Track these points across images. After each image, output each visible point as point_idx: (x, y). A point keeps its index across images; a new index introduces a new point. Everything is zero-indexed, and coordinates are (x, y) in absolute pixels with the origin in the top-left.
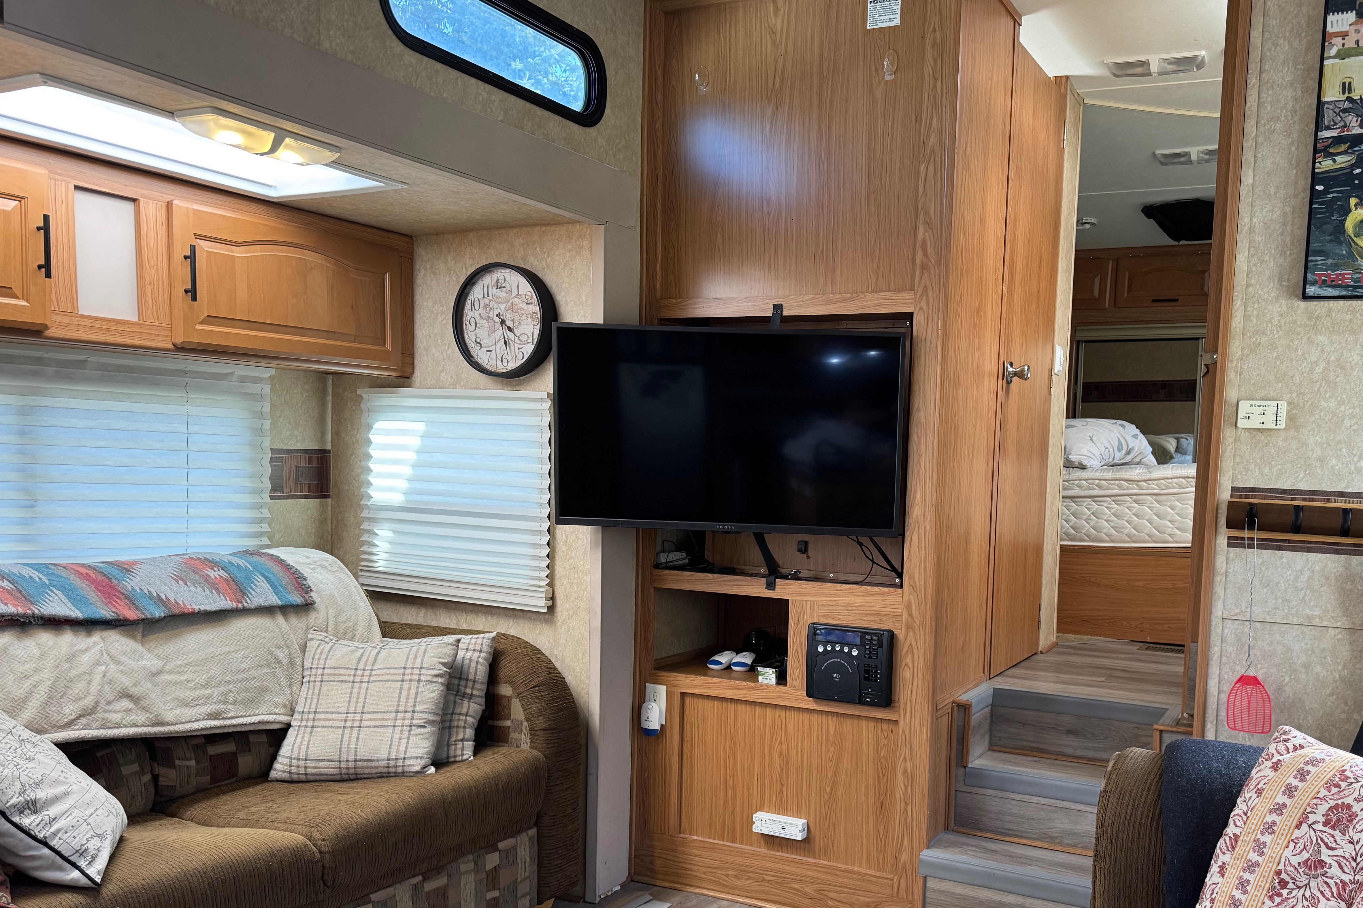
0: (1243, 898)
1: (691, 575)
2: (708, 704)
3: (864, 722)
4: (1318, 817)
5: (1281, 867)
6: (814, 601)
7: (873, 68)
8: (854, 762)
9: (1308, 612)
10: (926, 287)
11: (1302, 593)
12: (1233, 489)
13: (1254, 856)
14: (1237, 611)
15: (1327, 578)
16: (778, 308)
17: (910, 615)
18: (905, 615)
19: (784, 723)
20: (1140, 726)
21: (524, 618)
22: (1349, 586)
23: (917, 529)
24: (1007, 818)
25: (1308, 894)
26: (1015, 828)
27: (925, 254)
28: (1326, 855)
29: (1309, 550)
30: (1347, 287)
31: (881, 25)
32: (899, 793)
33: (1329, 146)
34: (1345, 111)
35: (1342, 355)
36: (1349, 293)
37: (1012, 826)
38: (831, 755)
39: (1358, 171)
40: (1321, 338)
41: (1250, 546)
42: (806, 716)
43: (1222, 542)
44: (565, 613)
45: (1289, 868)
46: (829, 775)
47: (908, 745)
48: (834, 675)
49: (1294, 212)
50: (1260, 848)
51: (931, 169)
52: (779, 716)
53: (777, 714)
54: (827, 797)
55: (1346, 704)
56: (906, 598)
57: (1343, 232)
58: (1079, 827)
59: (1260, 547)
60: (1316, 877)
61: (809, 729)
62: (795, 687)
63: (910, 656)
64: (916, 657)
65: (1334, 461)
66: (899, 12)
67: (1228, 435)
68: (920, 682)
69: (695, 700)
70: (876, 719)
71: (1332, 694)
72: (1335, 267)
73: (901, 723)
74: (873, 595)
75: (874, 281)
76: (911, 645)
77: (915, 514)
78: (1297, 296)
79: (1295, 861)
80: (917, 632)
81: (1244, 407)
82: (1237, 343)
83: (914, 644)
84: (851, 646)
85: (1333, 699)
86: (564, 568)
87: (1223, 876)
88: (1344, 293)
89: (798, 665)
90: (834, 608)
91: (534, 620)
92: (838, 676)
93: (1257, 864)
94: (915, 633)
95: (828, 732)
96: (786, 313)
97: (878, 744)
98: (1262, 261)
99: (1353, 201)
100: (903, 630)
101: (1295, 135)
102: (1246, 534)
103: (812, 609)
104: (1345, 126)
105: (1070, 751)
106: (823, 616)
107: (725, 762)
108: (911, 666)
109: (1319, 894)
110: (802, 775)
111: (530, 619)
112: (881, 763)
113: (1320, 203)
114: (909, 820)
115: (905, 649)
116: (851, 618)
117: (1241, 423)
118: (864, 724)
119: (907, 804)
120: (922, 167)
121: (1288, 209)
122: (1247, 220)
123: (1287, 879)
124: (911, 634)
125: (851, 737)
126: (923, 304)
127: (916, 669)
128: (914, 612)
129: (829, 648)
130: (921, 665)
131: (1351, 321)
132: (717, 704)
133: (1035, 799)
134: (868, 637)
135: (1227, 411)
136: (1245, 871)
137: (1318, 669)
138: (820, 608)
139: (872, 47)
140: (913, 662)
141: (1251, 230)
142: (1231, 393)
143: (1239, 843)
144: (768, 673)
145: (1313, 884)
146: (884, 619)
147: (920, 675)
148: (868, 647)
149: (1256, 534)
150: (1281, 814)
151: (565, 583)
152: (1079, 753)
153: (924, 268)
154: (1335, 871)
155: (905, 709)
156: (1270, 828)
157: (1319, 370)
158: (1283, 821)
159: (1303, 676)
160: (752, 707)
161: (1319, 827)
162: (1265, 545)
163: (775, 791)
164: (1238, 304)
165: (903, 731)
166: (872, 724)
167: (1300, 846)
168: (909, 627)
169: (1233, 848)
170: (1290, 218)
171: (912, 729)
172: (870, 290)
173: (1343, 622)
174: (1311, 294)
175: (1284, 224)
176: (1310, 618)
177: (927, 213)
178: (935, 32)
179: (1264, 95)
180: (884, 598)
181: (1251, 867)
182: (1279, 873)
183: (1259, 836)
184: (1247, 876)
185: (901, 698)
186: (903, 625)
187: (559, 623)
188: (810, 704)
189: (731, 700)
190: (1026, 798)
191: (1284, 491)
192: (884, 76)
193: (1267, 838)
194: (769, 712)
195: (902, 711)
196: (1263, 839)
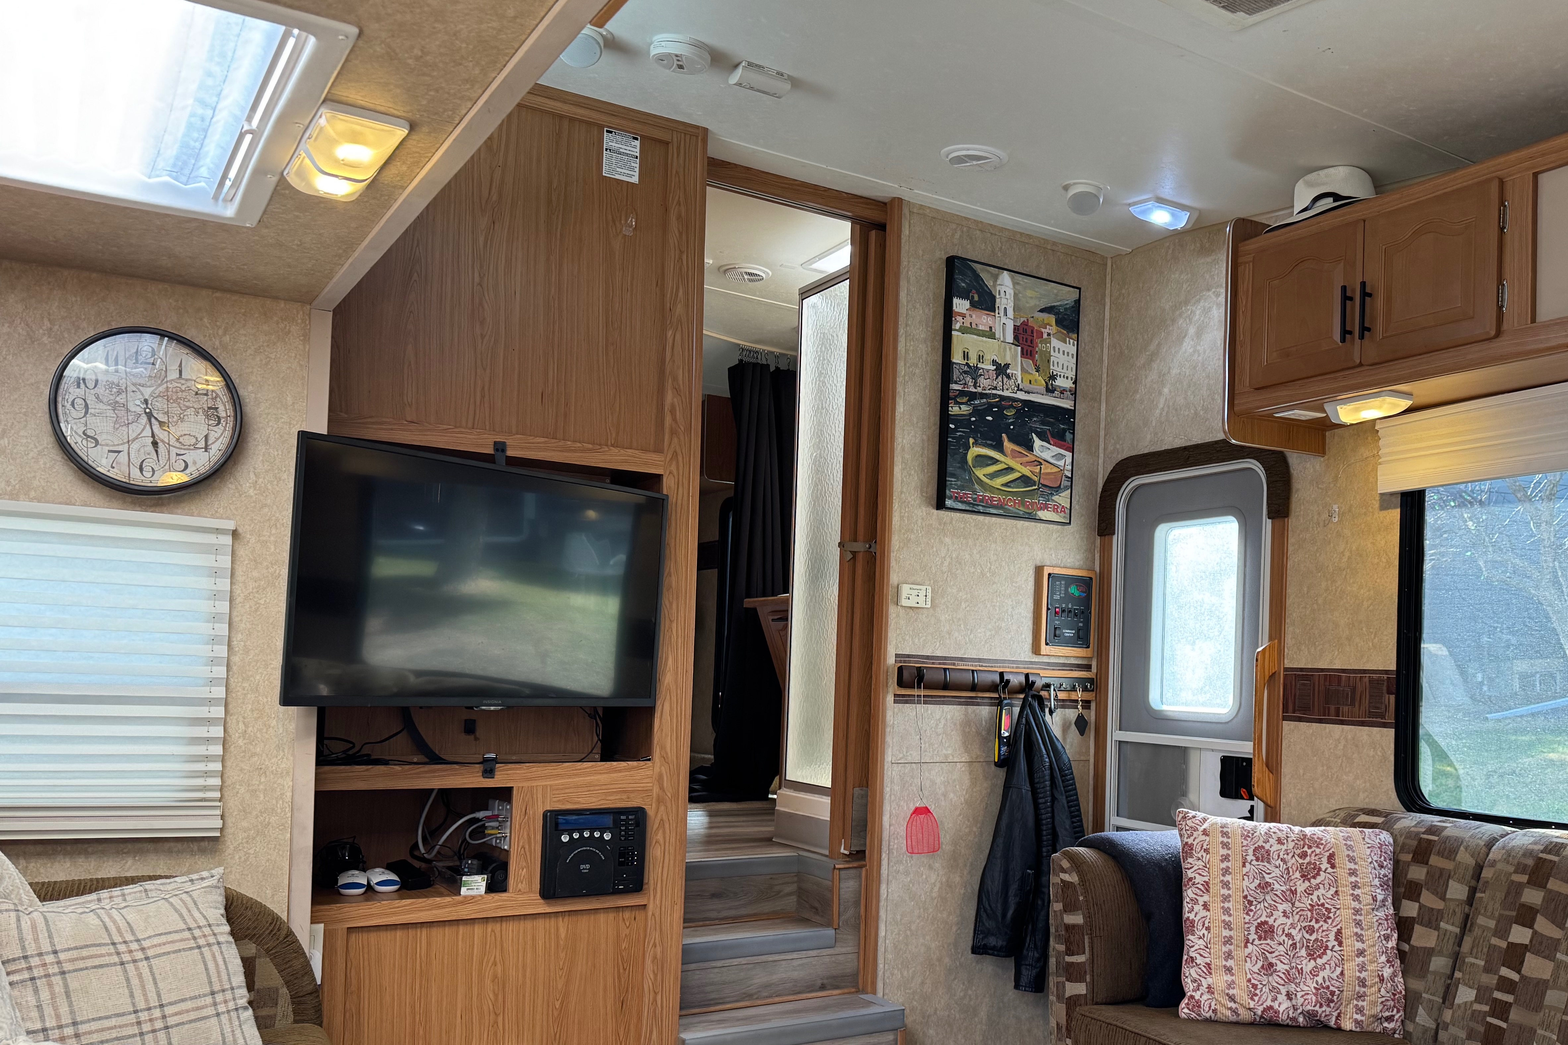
0: (1231, 919)
1: (367, 770)
2: (386, 937)
3: (602, 915)
4: (1250, 857)
5: (1246, 893)
6: (546, 786)
7: (610, 217)
8: (590, 963)
9: (944, 751)
10: (675, 452)
11: (940, 737)
12: (897, 656)
13: (1225, 892)
14: (901, 755)
15: (955, 724)
16: (500, 447)
17: (662, 788)
18: (656, 790)
19: (499, 939)
20: (774, 876)
21: (156, 851)
22: (967, 730)
23: (668, 697)
24: (708, 989)
25: (1266, 905)
26: (717, 996)
27: (674, 419)
28: (1267, 878)
29: (944, 703)
30: (968, 503)
31: (617, 177)
32: (648, 984)
33: (956, 396)
34: (965, 372)
35: (959, 554)
36: (971, 509)
37: (713, 996)
38: (561, 963)
39: (973, 419)
40: (947, 540)
41: (919, 702)
42: (529, 924)
43: (890, 698)
44: (241, 835)
45: (1251, 892)
46: (560, 987)
47: (658, 928)
48: (582, 866)
49: (928, 440)
50: (1226, 885)
51: (678, 337)
52: (493, 931)
53: (489, 930)
54: (556, 1013)
55: (969, 820)
56: (657, 770)
57: (967, 462)
58: (774, 977)
59: (925, 703)
60: (1268, 893)
61: (534, 938)
62: (520, 890)
63: (661, 831)
64: (668, 831)
65: (956, 634)
66: (637, 170)
67: (892, 611)
68: (672, 858)
69: (365, 935)
70: (618, 909)
71: (960, 815)
72: (962, 488)
73: (651, 907)
74: (620, 771)
75: (614, 435)
76: (662, 820)
77: (666, 682)
78: (932, 505)
79: (1252, 886)
80: (669, 805)
81: (905, 590)
82: (896, 538)
83: (665, 818)
84: (602, 831)
85: (960, 818)
86: (241, 770)
87: (1209, 910)
88: (968, 508)
89: (524, 864)
90: (571, 790)
91: (179, 852)
92: (588, 866)
93: (1229, 896)
94: (667, 807)
95: (557, 936)
96: (510, 453)
97: (618, 936)
98: (910, 475)
99: (971, 441)
100: (654, 805)
101: (928, 381)
102: (915, 692)
103: (544, 796)
104: (965, 384)
105: (713, 915)
106: (559, 801)
107: (413, 1007)
108: (662, 841)
109: (1273, 903)
110: (524, 996)
111: (170, 851)
112: (622, 957)
113: (953, 438)
114: (658, 1011)
115: (656, 826)
116: (594, 800)
117: (904, 602)
118: (602, 917)
119: (656, 993)
120: (670, 333)
121: (925, 437)
122: (900, 440)
123: (1252, 899)
124: (662, 808)
125: (586, 935)
126: (673, 468)
127: (667, 844)
128: (665, 785)
129: (576, 836)
130: (673, 840)
131: (964, 528)
132: (399, 933)
133: (736, 962)
134: (622, 817)
135: (891, 592)
136: (1223, 902)
137: (952, 795)
138: (555, 792)
139: (609, 195)
140: (664, 838)
141: (903, 449)
142: (894, 578)
143: (1211, 886)
144: (476, 882)
145: (1268, 898)
146: (632, 795)
147: (672, 851)
148: (623, 828)
149: (922, 692)
150: (1229, 861)
151: (242, 790)
152: (725, 914)
153: (673, 432)
154: (1277, 886)
155: (655, 889)
156: (1226, 871)
157: (946, 564)
158: (1234, 863)
159: (943, 803)
160: (454, 928)
161: (1254, 862)
162: (928, 700)
163: (487, 1024)
164: (896, 506)
165: (653, 915)
166: (611, 916)
167: (1251, 876)
168: (660, 801)
169: (1208, 891)
170: (926, 445)
171: (663, 909)
172: (609, 443)
173: (965, 758)
174: (949, 506)
175: (923, 449)
176: (946, 756)
177: (675, 379)
178: (680, 205)
179: (908, 344)
180: (632, 773)
181: (1226, 898)
182: (1245, 897)
183: (1222, 878)
184: (1226, 905)
185: (651, 879)
186: (654, 800)
187: (230, 851)
188: (543, 907)
189: (422, 924)
190: (727, 962)
191: (928, 657)
192: (621, 230)
193: (1228, 878)
194: (478, 929)
195: (652, 893)
196: (1225, 879)
